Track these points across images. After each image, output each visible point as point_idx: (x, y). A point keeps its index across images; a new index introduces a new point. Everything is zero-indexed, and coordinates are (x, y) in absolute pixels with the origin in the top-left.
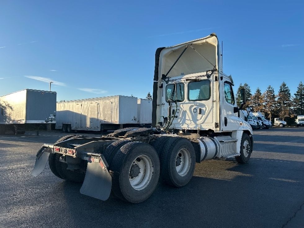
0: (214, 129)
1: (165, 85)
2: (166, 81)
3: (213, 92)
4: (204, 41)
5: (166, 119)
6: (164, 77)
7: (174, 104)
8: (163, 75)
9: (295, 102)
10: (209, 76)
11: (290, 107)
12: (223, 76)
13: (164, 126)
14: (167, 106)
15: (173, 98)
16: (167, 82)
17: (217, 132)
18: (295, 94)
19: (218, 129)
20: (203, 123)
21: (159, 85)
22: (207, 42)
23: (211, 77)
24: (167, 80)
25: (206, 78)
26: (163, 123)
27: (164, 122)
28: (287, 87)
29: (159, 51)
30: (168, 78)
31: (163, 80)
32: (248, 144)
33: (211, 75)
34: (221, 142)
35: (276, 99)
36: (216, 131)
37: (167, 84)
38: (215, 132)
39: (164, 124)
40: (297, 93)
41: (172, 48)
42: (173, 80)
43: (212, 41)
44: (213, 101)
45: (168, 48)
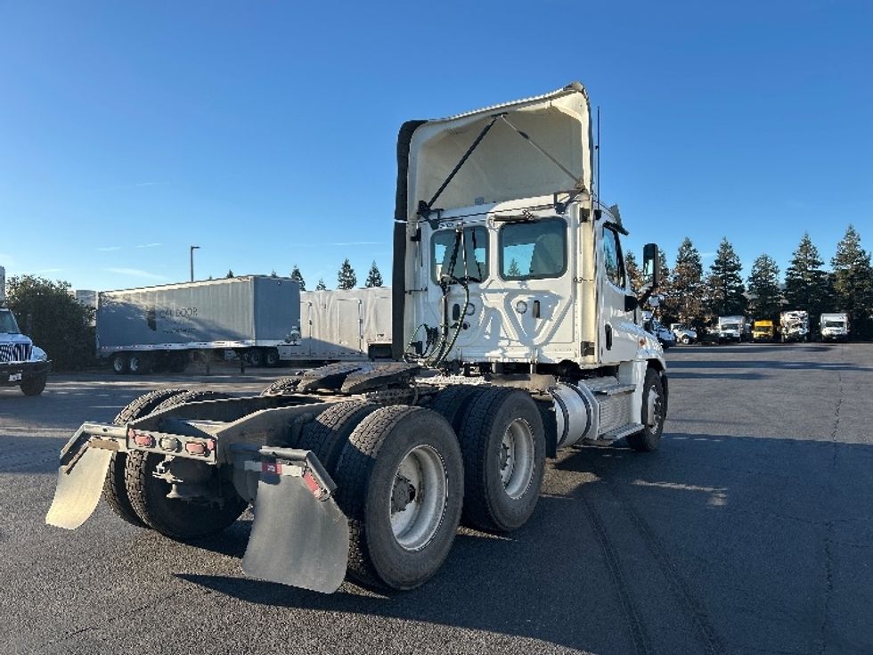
0: (578, 360)
1: (428, 232)
2: (430, 221)
3: (575, 254)
4: (546, 105)
5: (433, 334)
6: (424, 209)
7: (458, 289)
8: (422, 204)
9: (711, 286)
10: (560, 208)
11: (701, 296)
12: (601, 208)
13: (427, 355)
14: (435, 293)
15: (453, 270)
16: (434, 225)
17: (586, 367)
18: (713, 268)
19: (590, 358)
20: (546, 343)
21: (410, 232)
22: (553, 109)
23: (569, 209)
24: (433, 217)
25: (552, 213)
26: (425, 346)
27: (428, 343)
28: (694, 251)
29: (409, 129)
30: (439, 211)
31: (422, 219)
32: (657, 396)
33: (567, 203)
34: (598, 394)
35: (670, 279)
36: (584, 364)
37: (433, 229)
38: (581, 367)
39: (427, 348)
40: (717, 264)
41: (446, 122)
42: (453, 219)
43: (571, 105)
44: (575, 280)
45: (434, 123)
